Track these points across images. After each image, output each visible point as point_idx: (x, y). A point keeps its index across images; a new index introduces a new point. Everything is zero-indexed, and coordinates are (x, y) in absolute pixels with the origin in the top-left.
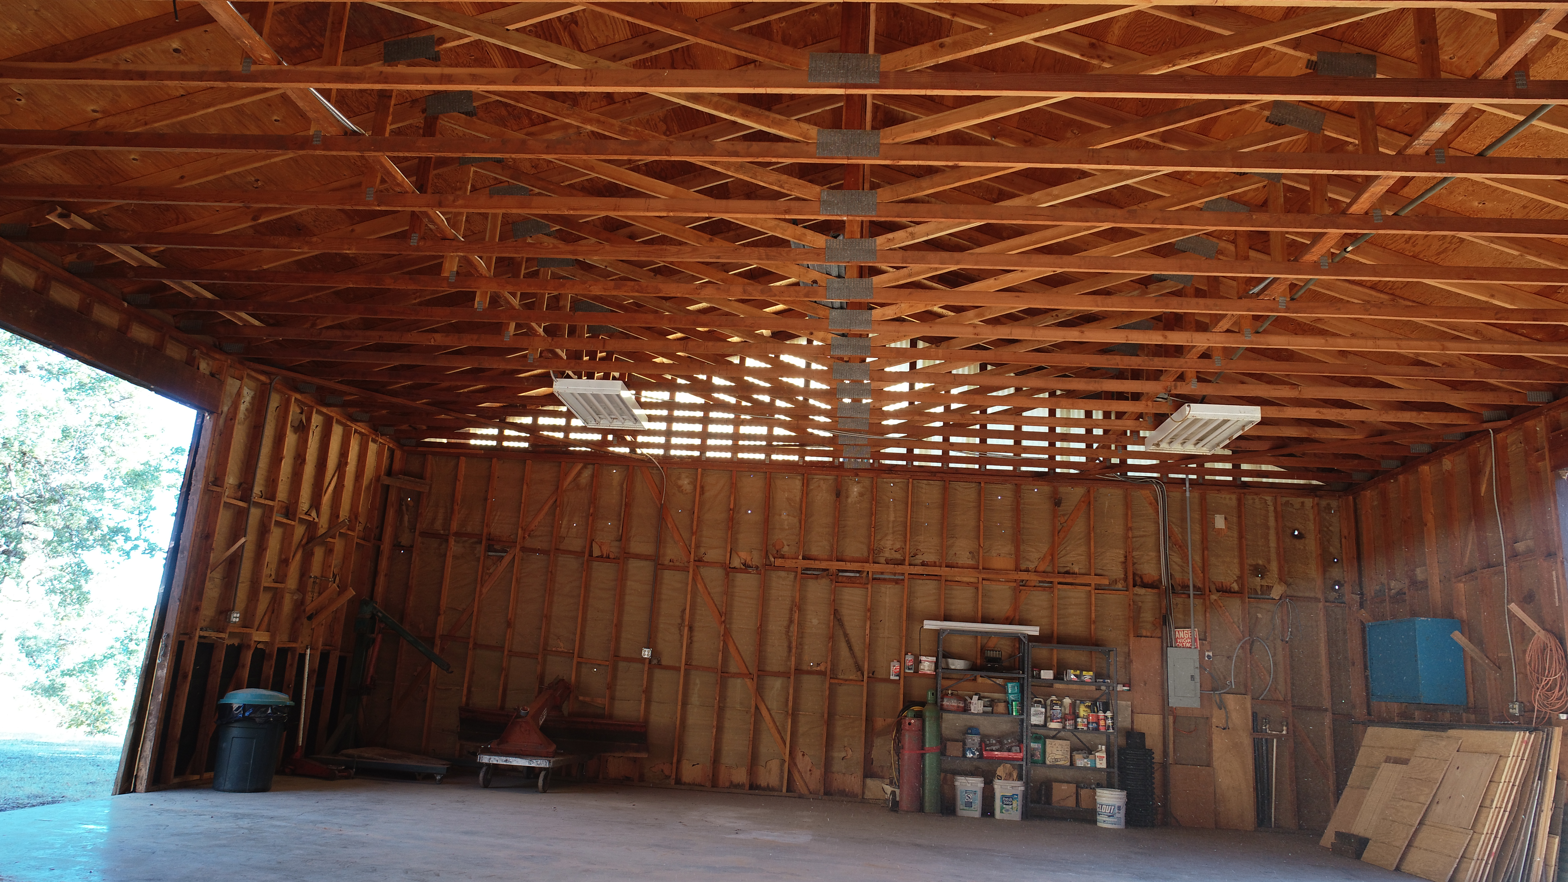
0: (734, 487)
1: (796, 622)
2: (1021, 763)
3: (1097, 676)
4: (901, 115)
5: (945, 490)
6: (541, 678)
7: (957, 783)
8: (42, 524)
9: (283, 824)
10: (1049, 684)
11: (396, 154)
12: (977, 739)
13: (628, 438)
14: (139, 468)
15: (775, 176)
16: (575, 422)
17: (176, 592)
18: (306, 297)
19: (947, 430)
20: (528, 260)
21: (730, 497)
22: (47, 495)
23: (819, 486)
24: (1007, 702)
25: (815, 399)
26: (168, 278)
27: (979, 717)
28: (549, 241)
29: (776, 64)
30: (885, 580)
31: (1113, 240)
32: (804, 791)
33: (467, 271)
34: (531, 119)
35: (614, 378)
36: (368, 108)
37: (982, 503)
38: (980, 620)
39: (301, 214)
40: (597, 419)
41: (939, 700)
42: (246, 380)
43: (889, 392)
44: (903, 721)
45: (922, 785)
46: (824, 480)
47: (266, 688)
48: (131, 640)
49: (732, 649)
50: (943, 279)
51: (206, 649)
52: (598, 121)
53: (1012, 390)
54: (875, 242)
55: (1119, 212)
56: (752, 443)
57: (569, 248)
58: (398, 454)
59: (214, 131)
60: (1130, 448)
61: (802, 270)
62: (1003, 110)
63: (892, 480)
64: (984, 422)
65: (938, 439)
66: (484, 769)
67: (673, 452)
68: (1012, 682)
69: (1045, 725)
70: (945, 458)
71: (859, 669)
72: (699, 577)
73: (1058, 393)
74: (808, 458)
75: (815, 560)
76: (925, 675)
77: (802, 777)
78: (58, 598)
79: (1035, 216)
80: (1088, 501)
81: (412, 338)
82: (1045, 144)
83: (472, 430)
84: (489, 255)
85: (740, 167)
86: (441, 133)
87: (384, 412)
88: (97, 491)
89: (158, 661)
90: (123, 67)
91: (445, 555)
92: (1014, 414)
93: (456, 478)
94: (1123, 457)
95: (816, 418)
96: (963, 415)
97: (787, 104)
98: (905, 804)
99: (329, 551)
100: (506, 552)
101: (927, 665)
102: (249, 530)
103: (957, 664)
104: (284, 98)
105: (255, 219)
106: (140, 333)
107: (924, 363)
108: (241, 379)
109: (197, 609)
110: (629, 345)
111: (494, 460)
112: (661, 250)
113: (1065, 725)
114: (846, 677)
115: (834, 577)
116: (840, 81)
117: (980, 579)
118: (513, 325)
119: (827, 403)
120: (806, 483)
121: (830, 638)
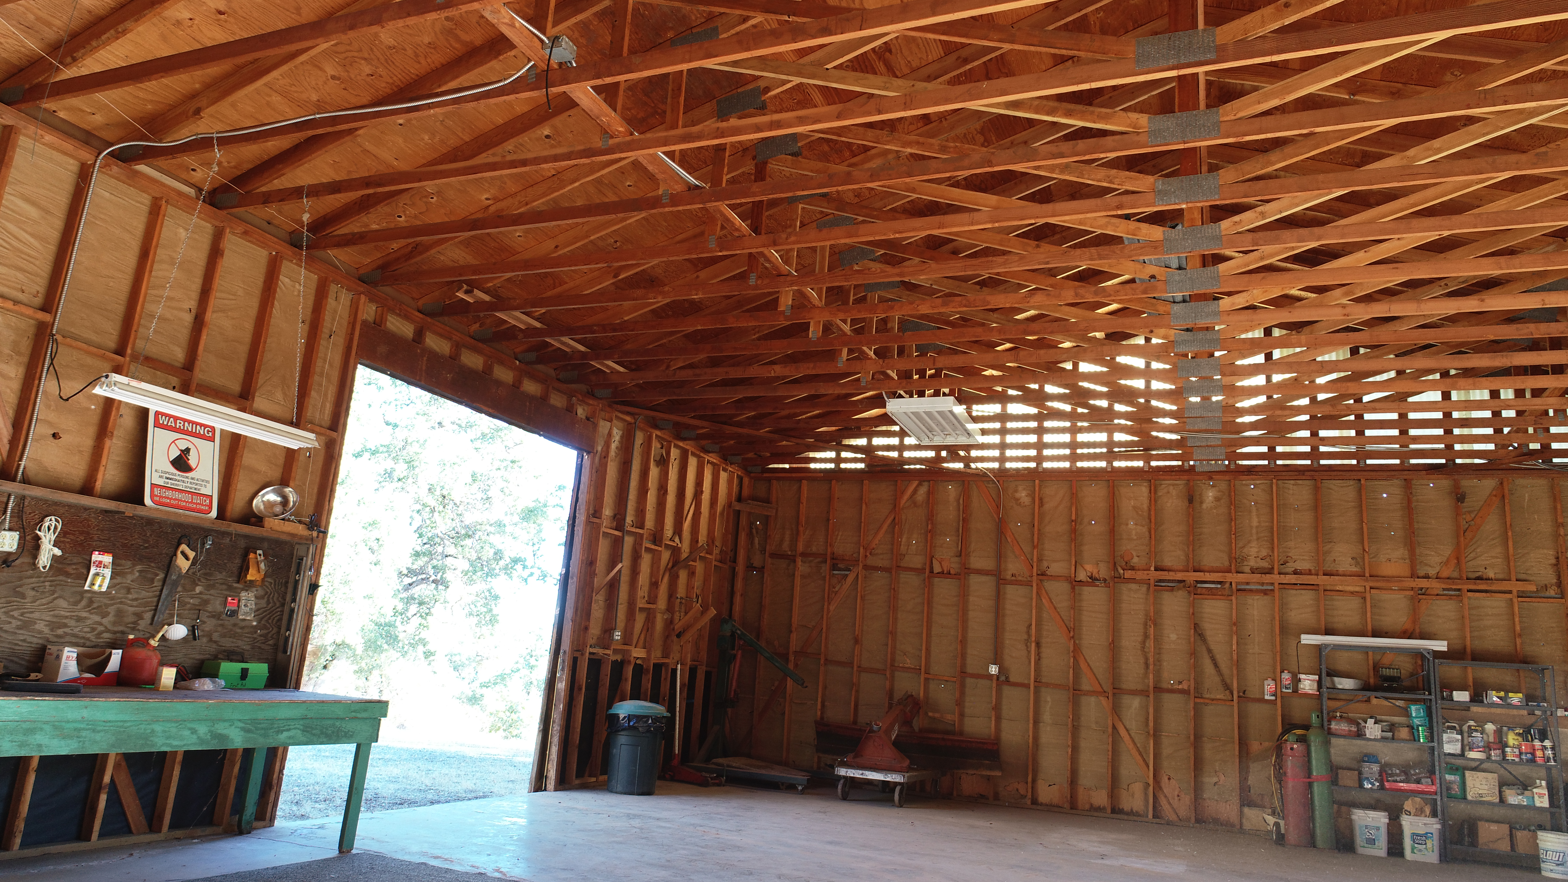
0: (1074, 497)
1: (1152, 637)
2: (1435, 797)
3: (1529, 698)
4: (1239, 87)
5: (1317, 490)
6: (891, 694)
7: (1353, 817)
8: (460, 557)
9: (668, 825)
10: (1464, 707)
11: (734, 202)
12: (1375, 768)
13: (962, 453)
14: (531, 505)
15: (1103, 172)
16: (908, 441)
17: (569, 614)
18: (661, 342)
19: (1315, 424)
20: (856, 286)
21: (1070, 509)
22: (463, 532)
23: (1168, 492)
24: (1411, 727)
25: (1158, 400)
26: (550, 336)
27: (1377, 743)
28: (876, 267)
29: (1099, 56)
30: (1251, 590)
31: (1514, 191)
32: (1173, 817)
33: (801, 303)
34: (852, 151)
35: (944, 394)
36: (705, 163)
37: (1364, 502)
38: (1370, 634)
39: (653, 267)
40: (931, 436)
41: (1326, 723)
42: (615, 421)
43: (1243, 386)
44: (1284, 745)
45: (1312, 818)
46: (1173, 485)
47: (645, 700)
48: (532, 656)
49: (1083, 665)
50: (1298, 259)
51: (595, 664)
52: (918, 143)
53: (1392, 374)
54: (1219, 227)
55: (1523, 157)
56: (1092, 451)
57: (896, 270)
58: (746, 480)
59: (579, 203)
60: (1553, 430)
61: (1138, 266)
62: (1365, 63)
63: (1252, 482)
64: (1360, 412)
65: (1306, 434)
66: (842, 782)
67: (1008, 465)
68: (1416, 704)
69: (1462, 755)
70: (1314, 454)
71: (1227, 687)
72: (1043, 591)
73: (1453, 372)
74: (1154, 464)
75: (1169, 571)
76: (1306, 695)
77: (1170, 803)
78: (475, 620)
79: (1414, 176)
80: (1501, 495)
81: (754, 371)
82: (1421, 93)
83: (812, 455)
84: (820, 286)
85: (1065, 168)
86: (770, 177)
87: (732, 442)
88: (500, 525)
89: (558, 675)
90: (509, 158)
91: (794, 575)
92: (1399, 400)
93: (799, 502)
94: (1545, 442)
95: (1161, 420)
96: (1333, 406)
97: (1110, 95)
98: (1292, 836)
99: (692, 574)
100: (849, 570)
101: (1308, 684)
102: (624, 557)
103: (1346, 684)
104: (636, 165)
105: (615, 276)
106: (530, 387)
107: (1281, 353)
108: (611, 421)
109: (586, 628)
110: (959, 361)
111: (834, 482)
112: (988, 262)
113: (1490, 755)
114: (1212, 696)
115: (1191, 589)
116: (1171, 62)
117: (1368, 588)
118: (845, 351)
119: (1173, 403)
120: (1153, 491)
121: (1191, 654)
